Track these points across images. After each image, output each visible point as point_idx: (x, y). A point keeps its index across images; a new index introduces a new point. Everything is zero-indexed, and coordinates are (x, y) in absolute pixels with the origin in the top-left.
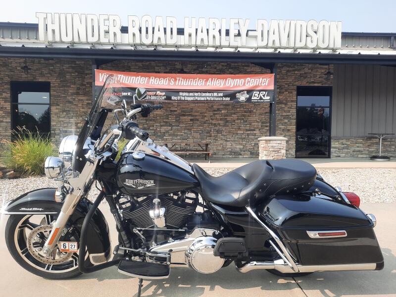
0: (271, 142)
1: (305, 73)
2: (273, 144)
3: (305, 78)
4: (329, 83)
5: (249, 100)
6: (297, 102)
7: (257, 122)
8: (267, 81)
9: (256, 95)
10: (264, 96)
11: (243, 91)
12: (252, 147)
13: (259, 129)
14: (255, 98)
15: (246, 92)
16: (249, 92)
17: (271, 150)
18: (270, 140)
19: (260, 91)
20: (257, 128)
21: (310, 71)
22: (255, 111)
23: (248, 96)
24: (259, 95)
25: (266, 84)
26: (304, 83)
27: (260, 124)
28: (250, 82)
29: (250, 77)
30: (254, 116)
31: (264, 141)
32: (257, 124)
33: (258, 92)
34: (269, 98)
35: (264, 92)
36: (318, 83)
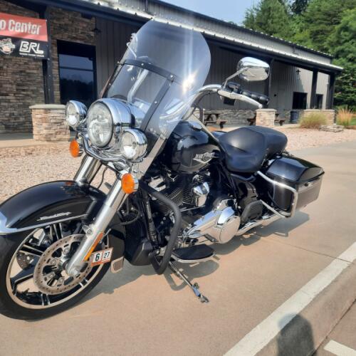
0: (52, 111)
1: (65, 25)
2: (53, 114)
3: (66, 30)
4: (92, 41)
5: (16, 52)
6: (58, 61)
7: (11, 83)
8: (38, 29)
9: (25, 46)
10: (36, 48)
11: (6, 37)
12: (6, 119)
13: (15, 94)
14: (24, 50)
15: (10, 40)
16: (16, 40)
17: (52, 121)
18: (49, 109)
19: (30, 41)
20: (11, 92)
21: (71, 23)
22: (5, 67)
23: (14, 46)
24: (29, 46)
25: (38, 33)
26: (65, 37)
27: (14, 87)
28: (14, 26)
29: (14, 19)
30: (5, 74)
31: (42, 110)
32: (10, 86)
33: (28, 43)
34: (42, 52)
35: (36, 44)
36: (80, 39)
